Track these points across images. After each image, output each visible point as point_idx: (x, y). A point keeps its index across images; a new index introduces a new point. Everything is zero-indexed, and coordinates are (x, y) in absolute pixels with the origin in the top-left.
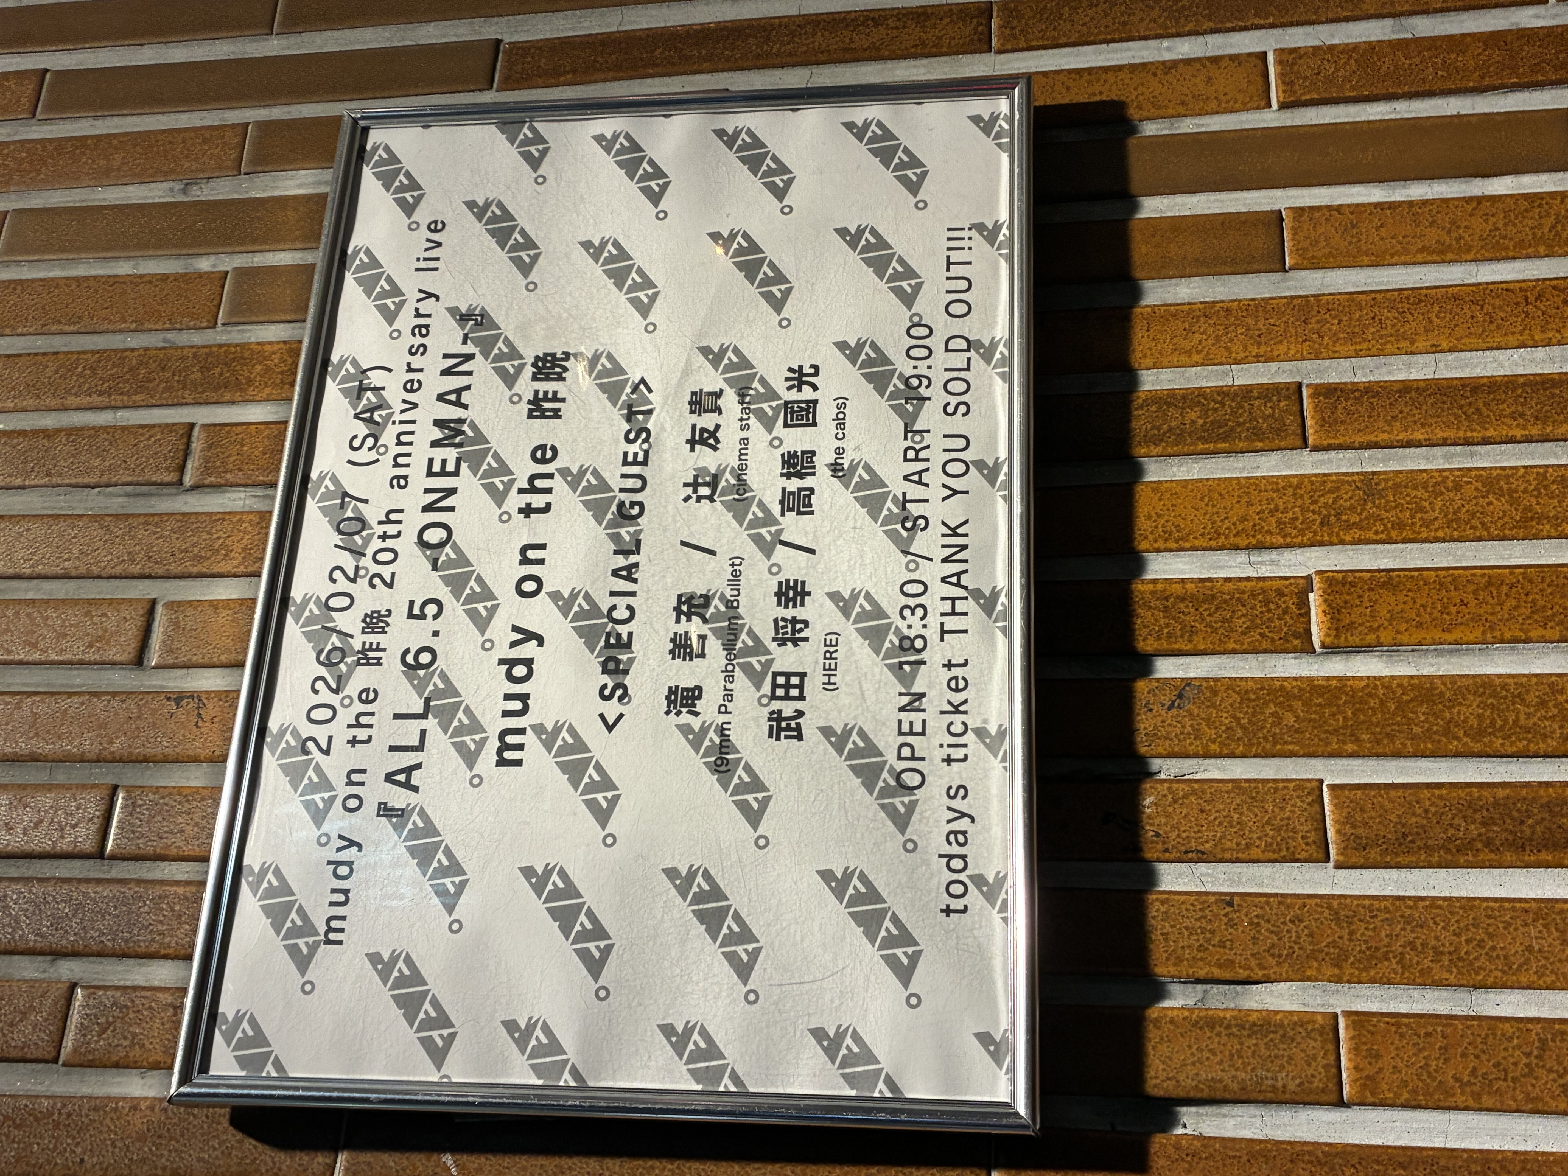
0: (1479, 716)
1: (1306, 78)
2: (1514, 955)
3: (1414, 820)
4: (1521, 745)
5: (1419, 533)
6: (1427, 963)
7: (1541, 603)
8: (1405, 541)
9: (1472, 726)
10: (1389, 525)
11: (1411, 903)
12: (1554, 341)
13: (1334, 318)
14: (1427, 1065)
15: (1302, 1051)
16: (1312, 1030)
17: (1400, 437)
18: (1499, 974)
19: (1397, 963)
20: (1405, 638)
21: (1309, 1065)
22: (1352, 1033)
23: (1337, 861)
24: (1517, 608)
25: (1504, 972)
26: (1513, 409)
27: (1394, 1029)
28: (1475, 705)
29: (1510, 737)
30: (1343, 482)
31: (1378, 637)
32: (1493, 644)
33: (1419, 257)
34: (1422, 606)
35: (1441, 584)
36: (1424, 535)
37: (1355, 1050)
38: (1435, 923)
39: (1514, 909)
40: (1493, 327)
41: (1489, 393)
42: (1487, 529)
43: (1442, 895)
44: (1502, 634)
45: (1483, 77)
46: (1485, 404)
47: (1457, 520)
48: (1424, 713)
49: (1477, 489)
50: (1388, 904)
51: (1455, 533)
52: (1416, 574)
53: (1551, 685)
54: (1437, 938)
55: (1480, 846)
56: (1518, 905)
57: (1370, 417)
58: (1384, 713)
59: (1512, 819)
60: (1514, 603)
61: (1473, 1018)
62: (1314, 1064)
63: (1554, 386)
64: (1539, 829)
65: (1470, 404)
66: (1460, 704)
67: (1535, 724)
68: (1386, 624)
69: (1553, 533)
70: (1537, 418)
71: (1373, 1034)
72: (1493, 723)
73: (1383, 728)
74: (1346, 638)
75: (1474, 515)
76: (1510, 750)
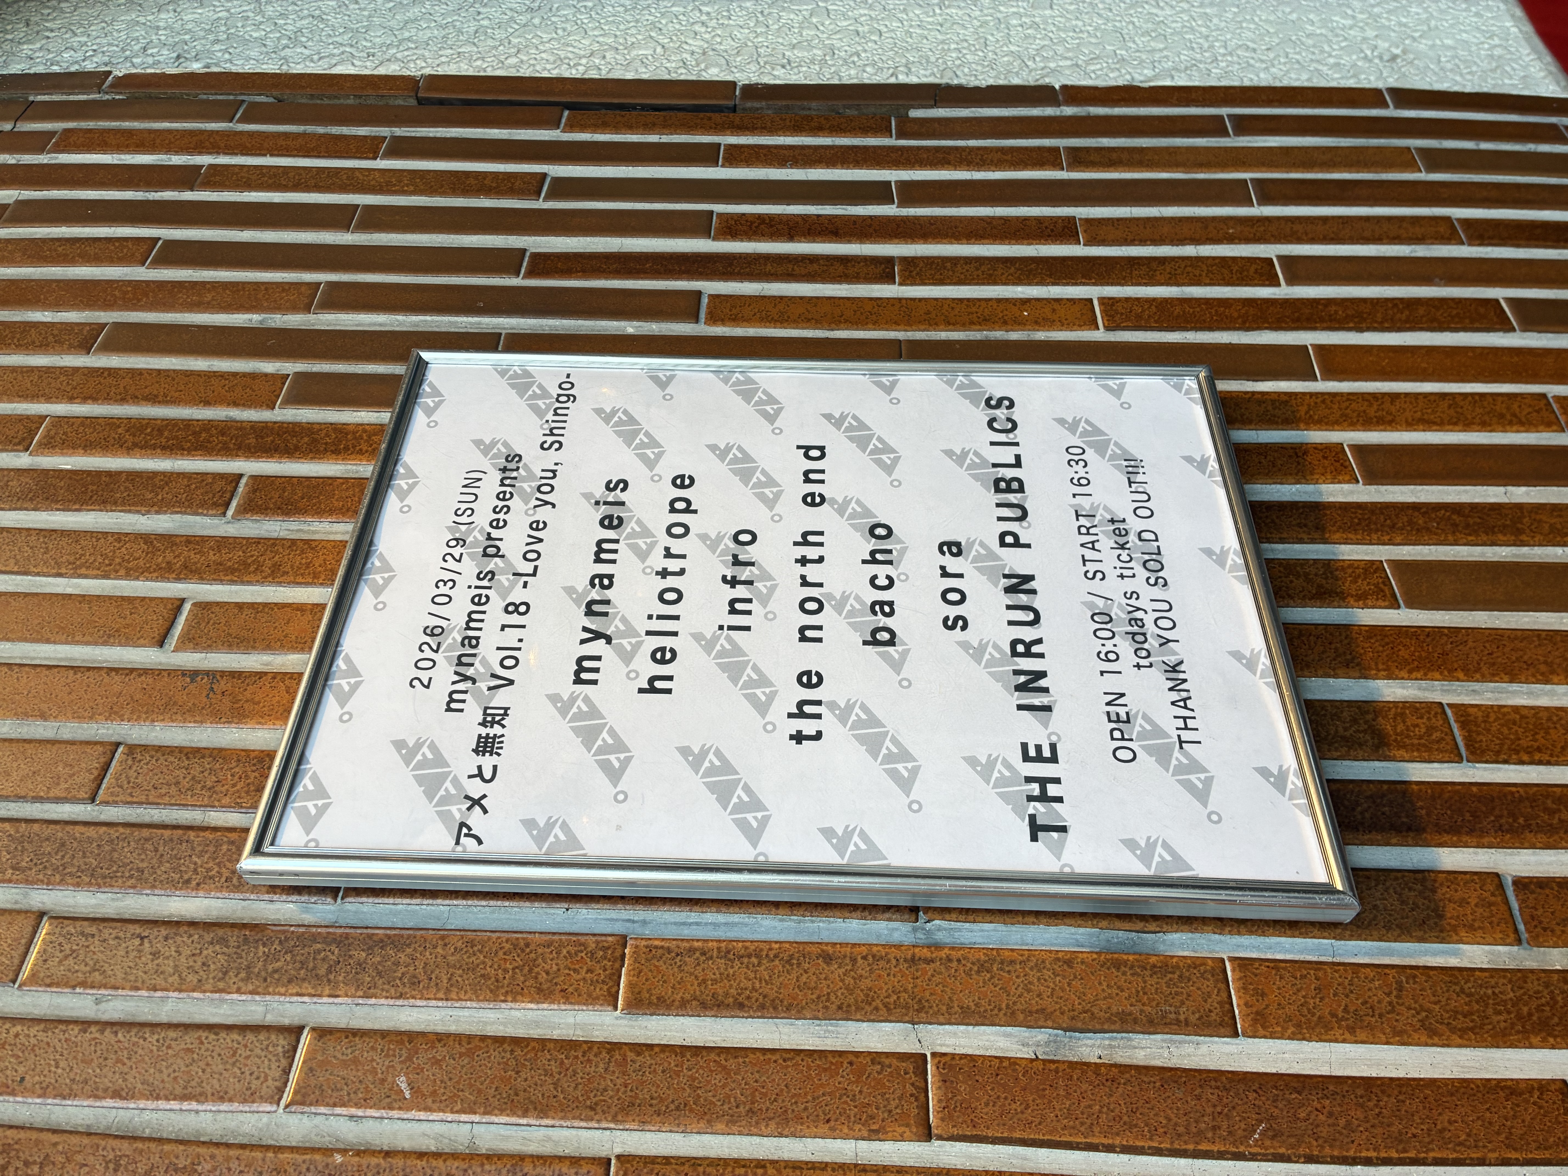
14: (1306, 1002)
15: (1199, 989)
16: (1205, 972)
21: (1206, 1001)
22: (1238, 974)
24: (1323, 652)
26: (1298, 521)
27: (1274, 972)
37: (1244, 989)
53: (1359, 708)
60: (1322, 648)
61: (1339, 964)
62: (1210, 1000)
67: (1351, 735)
71: (1256, 975)
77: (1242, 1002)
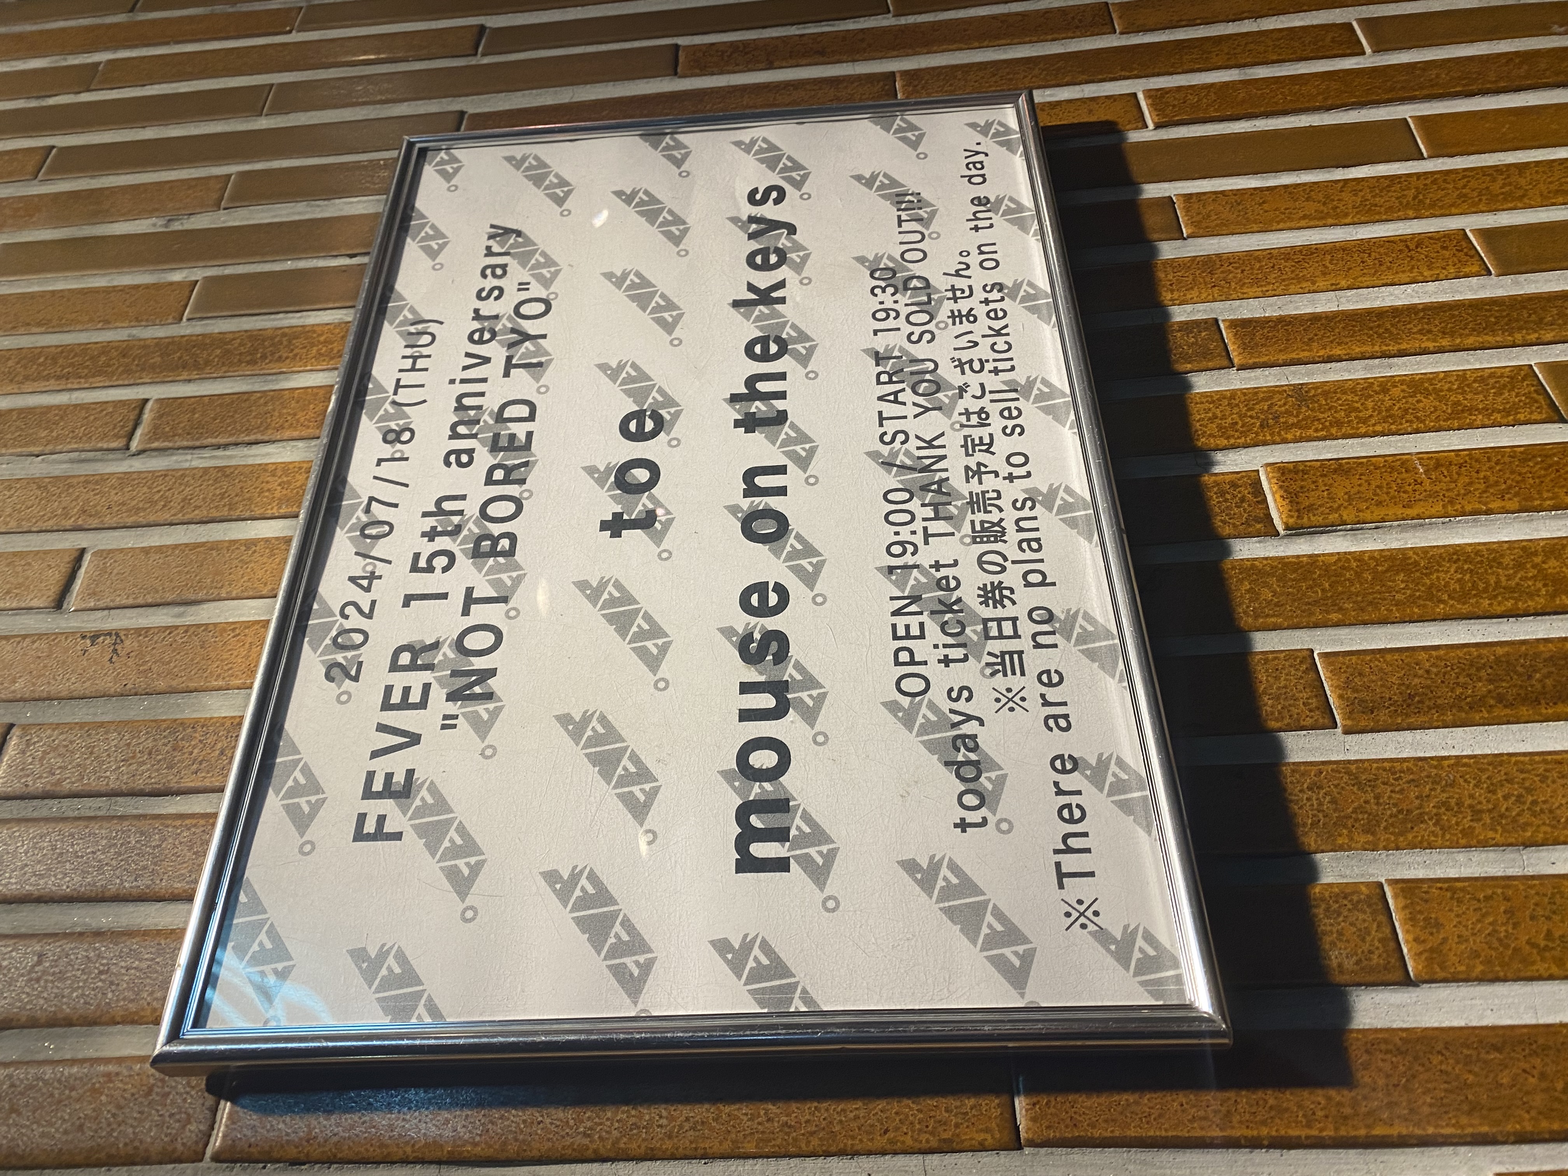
0: (1459, 580)
1: (1174, 106)
2: (1558, 808)
3: (1417, 681)
4: (1509, 604)
5: (1358, 429)
6: (1466, 823)
7: (1492, 479)
8: (1345, 437)
9: (1454, 589)
10: (1327, 424)
11: (1435, 763)
12: (1442, 276)
13: (1237, 268)
14: (1495, 931)
15: (1351, 924)
16: (1358, 902)
17: (1321, 353)
18: (1549, 829)
19: (1435, 825)
20: (1367, 516)
21: (1363, 940)
22: (1402, 902)
23: (1344, 726)
24: (1471, 484)
25: (1553, 827)
26: (1419, 327)
27: (1449, 894)
28: (1452, 570)
29: (1496, 597)
30: (1274, 393)
31: (1340, 516)
32: (1455, 517)
33: (1303, 223)
34: (1377, 487)
35: (1392, 468)
36: (1363, 430)
37: (1411, 920)
38: (1465, 781)
39: (1545, 762)
40: (1383, 268)
41: (1394, 317)
42: (1423, 422)
43: (1465, 753)
44: (1463, 507)
45: (1326, 99)
46: (1392, 325)
47: (1390, 416)
48: (1402, 581)
49: (1403, 391)
50: (1410, 765)
51: (1393, 427)
52: (1365, 460)
53: (1524, 549)
54: (1472, 796)
55: (1492, 702)
56: (1549, 757)
57: (1287, 340)
58: (1361, 584)
59: (1520, 675)
60: (1467, 480)
61: (1533, 877)
62: (1368, 939)
63: (1451, 309)
64: (1549, 682)
65: (1379, 326)
66: (1438, 571)
67: (1518, 584)
68: (1346, 504)
69: (1487, 422)
70: (1444, 333)
71: (1426, 901)
72: (1474, 586)
73: (1364, 596)
74: (1309, 518)
75: (1406, 411)
76: (1499, 610)
77: (1410, 937)
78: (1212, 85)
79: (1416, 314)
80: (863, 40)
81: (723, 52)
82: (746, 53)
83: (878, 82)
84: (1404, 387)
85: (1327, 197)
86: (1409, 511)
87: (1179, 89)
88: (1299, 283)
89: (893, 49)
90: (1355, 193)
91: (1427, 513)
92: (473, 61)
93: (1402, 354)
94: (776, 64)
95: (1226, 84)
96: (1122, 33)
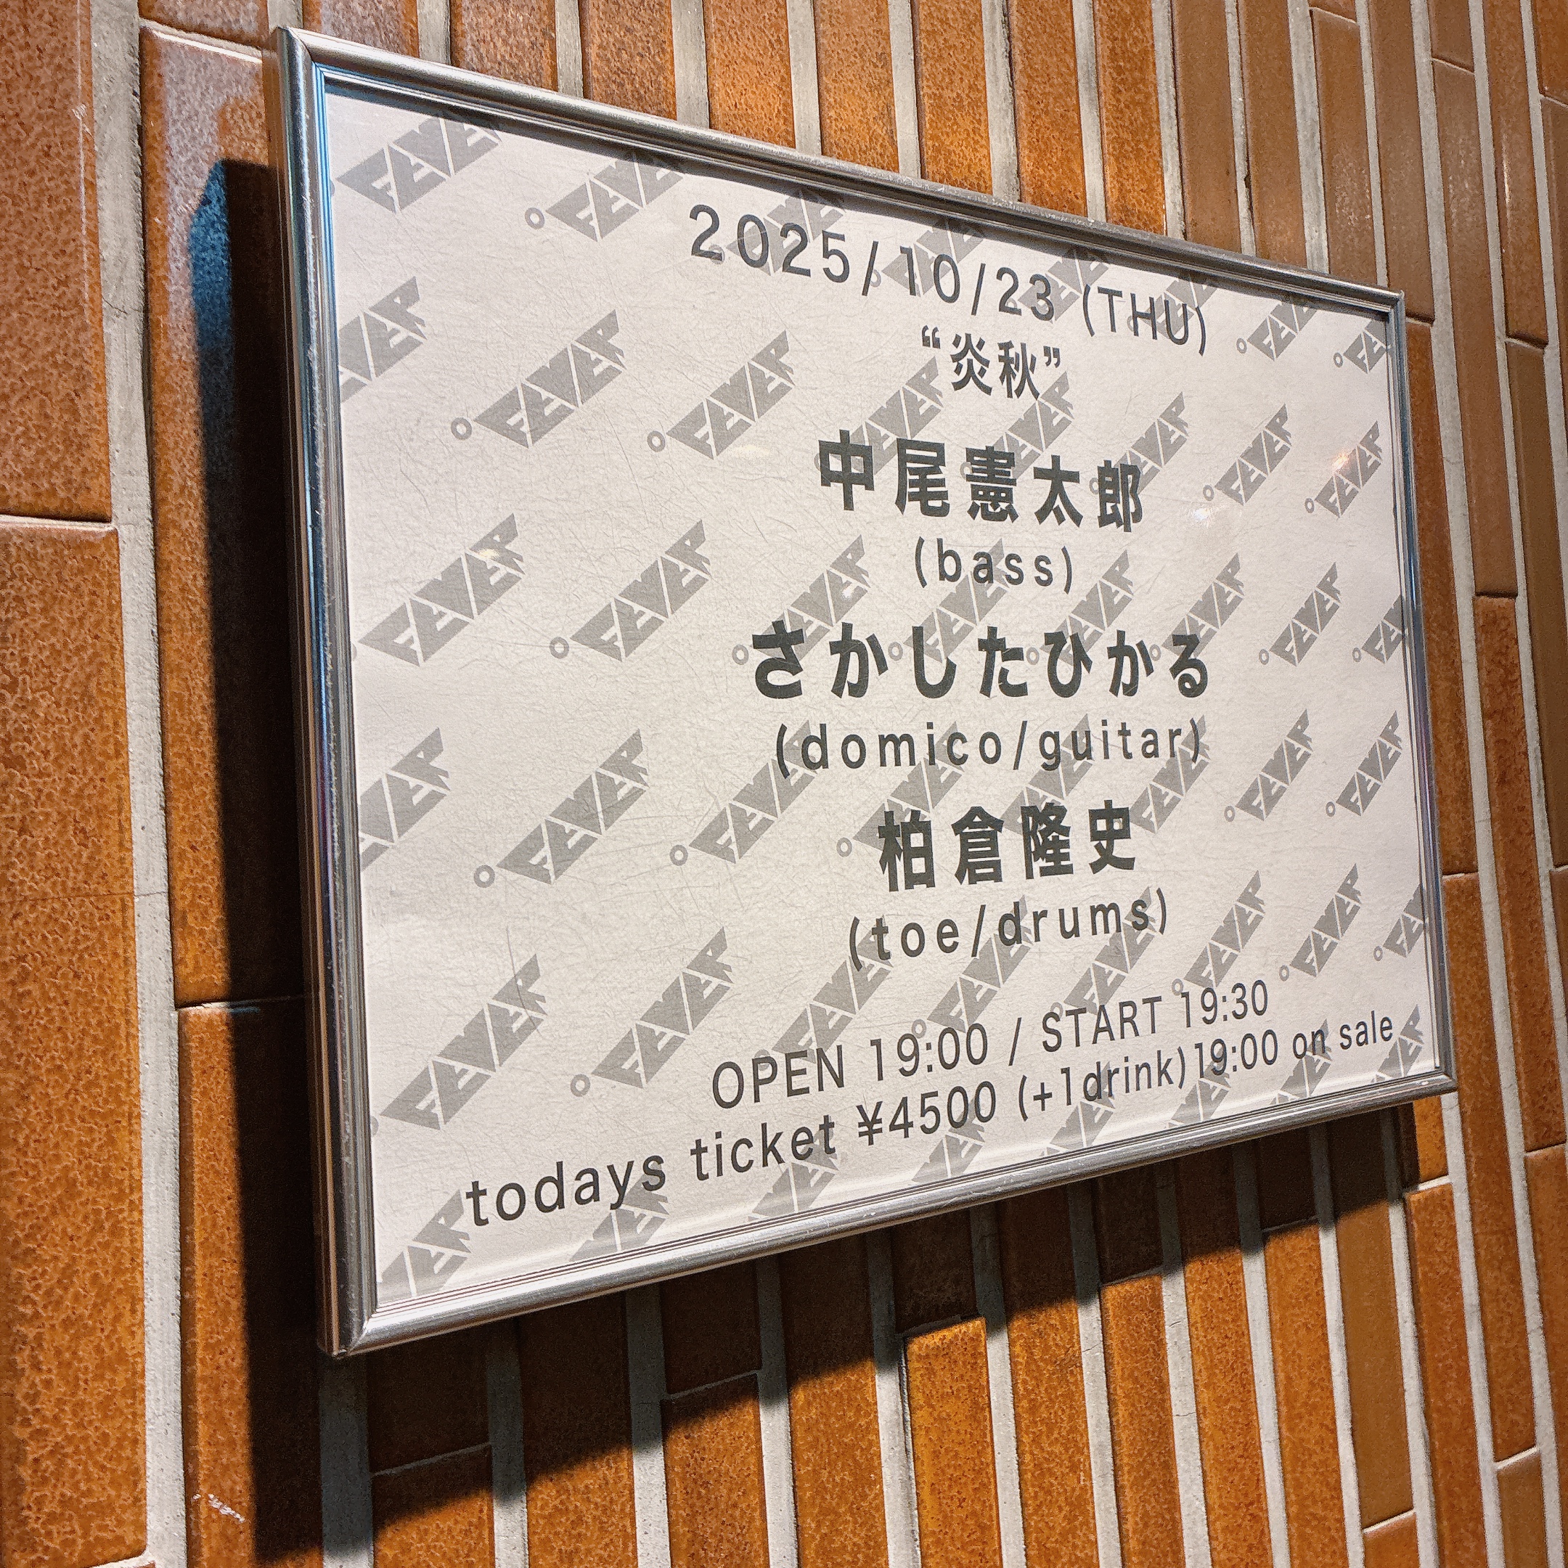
0: (844, 1547)
1: (1431, 1222)
3: (724, 1492)
5: (1027, 1433)
8: (1017, 1416)
9: (833, 1541)
10: (1033, 1396)
11: (628, 1510)
13: (1225, 1292)
17: (1119, 1391)
19: (555, 1507)
20: (921, 1440)
23: (669, 1402)
26: (1152, 1514)
27: (475, 1520)
28: (855, 1540)
30: (1071, 1333)
31: (922, 1407)
32: (921, 1546)
33: (1282, 1376)
34: (957, 1454)
35: (979, 1472)
36: (1025, 1439)
38: (607, 1545)
40: (1226, 1474)
41: (1164, 1483)
42: (1036, 1512)
43: (639, 1546)
44: (932, 1555)
45: (1438, 1410)
46: (1154, 1480)
50: (625, 1480)
51: (1029, 1475)
52: (988, 1440)
54: (588, 1552)
57: (1136, 1352)
58: (839, 1430)
63: (1173, 1553)
65: (1154, 1464)
66: (855, 1522)
68: (935, 1414)
70: (1144, 1543)
74: (918, 1369)
78: (1458, 1271)
79: (1169, 1510)
80: (1519, 833)
81: (1506, 655)
82: (1504, 685)
83: (1466, 852)
84: (1077, 1493)
85: (1315, 1407)
86: (926, 1490)
87: (1453, 1228)
88: (1207, 1369)
89: (1507, 871)
90: (1321, 1441)
91: (924, 1512)
92: (1499, 331)
93: (1118, 1489)
94: (1489, 722)
95: (1458, 1288)
96: (1526, 1159)
